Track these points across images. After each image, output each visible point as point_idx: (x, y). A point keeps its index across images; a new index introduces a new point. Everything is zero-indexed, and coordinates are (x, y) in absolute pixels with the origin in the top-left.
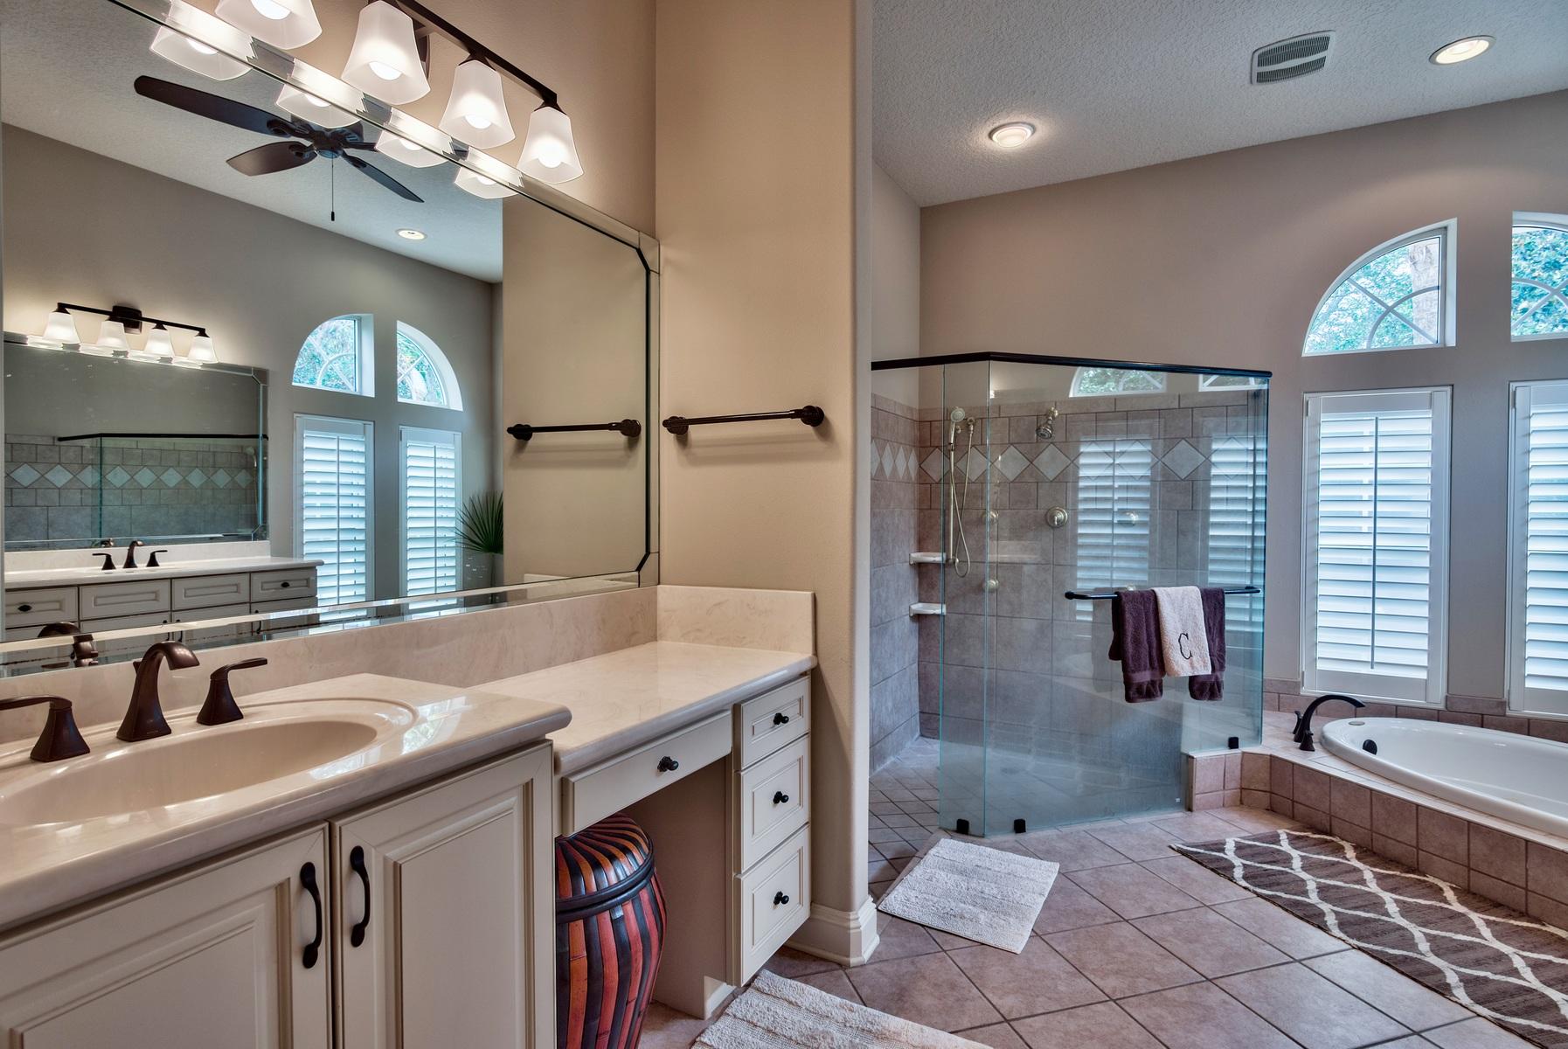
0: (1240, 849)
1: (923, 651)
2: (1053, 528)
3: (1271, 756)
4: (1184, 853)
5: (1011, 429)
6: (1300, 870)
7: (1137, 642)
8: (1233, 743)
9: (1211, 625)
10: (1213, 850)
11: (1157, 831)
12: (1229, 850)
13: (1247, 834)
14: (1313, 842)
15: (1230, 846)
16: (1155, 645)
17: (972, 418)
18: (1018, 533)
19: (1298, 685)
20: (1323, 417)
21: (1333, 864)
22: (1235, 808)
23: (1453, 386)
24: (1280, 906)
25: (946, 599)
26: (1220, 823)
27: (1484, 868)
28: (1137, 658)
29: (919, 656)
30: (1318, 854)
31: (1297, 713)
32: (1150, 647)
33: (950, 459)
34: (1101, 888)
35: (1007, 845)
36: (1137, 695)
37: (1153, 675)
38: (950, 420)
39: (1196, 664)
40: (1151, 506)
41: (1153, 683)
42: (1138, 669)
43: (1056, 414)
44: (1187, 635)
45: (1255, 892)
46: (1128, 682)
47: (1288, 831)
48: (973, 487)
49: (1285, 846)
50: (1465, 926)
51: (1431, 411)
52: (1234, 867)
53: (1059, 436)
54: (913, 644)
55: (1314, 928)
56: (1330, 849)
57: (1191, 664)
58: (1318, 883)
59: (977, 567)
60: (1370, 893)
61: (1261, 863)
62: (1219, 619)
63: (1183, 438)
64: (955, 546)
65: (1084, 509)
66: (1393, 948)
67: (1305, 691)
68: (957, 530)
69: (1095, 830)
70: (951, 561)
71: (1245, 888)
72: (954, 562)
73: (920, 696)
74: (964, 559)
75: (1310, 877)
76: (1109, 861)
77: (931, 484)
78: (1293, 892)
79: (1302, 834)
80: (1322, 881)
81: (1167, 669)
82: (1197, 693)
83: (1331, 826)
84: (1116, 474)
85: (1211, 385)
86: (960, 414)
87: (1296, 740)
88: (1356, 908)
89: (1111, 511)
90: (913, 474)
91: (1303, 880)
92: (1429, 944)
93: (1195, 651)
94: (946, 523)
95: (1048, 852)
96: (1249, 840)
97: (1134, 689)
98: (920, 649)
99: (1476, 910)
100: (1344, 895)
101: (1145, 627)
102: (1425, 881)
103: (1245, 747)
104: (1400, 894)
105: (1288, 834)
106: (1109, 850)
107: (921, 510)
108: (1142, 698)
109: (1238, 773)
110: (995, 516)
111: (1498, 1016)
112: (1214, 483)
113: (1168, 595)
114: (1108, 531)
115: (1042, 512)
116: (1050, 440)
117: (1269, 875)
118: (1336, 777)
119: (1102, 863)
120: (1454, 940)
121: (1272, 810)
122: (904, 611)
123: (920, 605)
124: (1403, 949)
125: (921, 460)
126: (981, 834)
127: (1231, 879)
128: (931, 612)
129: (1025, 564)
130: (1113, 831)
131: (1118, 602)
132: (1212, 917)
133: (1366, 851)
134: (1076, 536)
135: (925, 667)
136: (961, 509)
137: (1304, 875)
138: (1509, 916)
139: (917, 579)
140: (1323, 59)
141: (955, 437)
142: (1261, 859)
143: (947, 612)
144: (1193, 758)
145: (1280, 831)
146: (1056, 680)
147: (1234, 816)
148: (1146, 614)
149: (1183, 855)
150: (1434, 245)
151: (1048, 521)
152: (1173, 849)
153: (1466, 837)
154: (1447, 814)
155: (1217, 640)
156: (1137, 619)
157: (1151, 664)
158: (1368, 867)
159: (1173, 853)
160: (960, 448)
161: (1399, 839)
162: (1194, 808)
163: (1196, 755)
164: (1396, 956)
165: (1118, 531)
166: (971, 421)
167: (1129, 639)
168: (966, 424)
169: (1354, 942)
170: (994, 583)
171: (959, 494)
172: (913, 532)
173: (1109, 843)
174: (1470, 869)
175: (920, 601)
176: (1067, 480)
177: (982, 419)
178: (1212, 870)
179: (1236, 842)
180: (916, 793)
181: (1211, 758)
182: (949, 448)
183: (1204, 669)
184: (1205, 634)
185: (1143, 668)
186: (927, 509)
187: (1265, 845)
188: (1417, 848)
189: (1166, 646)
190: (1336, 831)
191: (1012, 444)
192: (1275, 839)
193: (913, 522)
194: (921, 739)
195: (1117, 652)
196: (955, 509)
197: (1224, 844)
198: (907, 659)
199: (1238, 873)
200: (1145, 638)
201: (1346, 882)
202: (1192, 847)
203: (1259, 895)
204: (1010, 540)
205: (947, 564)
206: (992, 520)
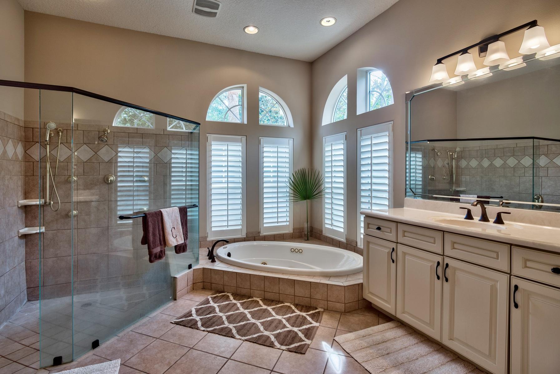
0: (197, 311)
1: (28, 254)
2: (108, 184)
3: (203, 268)
4: (177, 323)
5: (84, 136)
6: (219, 312)
7: (154, 234)
8: (190, 267)
9: (183, 222)
10: (188, 317)
11: (164, 316)
12: (194, 314)
13: (198, 303)
14: (220, 297)
15: (194, 312)
16: (162, 235)
17: (61, 129)
18: (88, 186)
19: (206, 237)
20: (213, 143)
21: (228, 305)
22: (191, 292)
23: (246, 136)
24: (217, 334)
25: (45, 223)
26: (188, 302)
27: (268, 290)
28: (154, 242)
29: (26, 257)
30: (223, 302)
31: (208, 248)
32: (160, 236)
33: (46, 149)
34: (144, 363)
35: (89, 360)
36: (154, 259)
37: (161, 248)
38: (46, 128)
39: (178, 239)
40: (149, 174)
41: (161, 251)
42: (155, 247)
43: (109, 132)
44: (174, 228)
45: (207, 331)
46: (150, 254)
47: (211, 296)
48: (62, 164)
49: (212, 304)
50: (268, 314)
51: (241, 143)
52: (197, 322)
53: (110, 142)
54: (22, 251)
55: (229, 338)
56: (225, 298)
57: (177, 240)
58: (226, 316)
59: (65, 205)
60: (241, 312)
61: (206, 315)
62: (185, 219)
63: (166, 147)
64: (50, 195)
65: (121, 175)
66: (254, 334)
67: (209, 239)
68: (51, 187)
69: (136, 328)
70: (47, 203)
71: (203, 331)
72: (50, 204)
73: (27, 279)
74: (56, 201)
75: (223, 314)
76: (146, 344)
77: (33, 162)
78: (219, 324)
79: (216, 295)
80: (227, 314)
81: (167, 244)
82: (178, 251)
83: (224, 289)
84: (135, 160)
85: (171, 128)
86: (53, 125)
87: (209, 259)
88: (239, 322)
89: (133, 176)
90: (20, 156)
91: (221, 317)
92: (262, 326)
93: (178, 234)
94: (44, 184)
95: (113, 353)
96: (199, 306)
97: (153, 256)
98: (26, 253)
99: (269, 305)
100: (235, 317)
101: (157, 228)
102: (254, 300)
103: (194, 267)
104: (249, 309)
105: (211, 297)
106: (145, 337)
107: (26, 176)
108: (158, 259)
109: (192, 278)
110: (75, 179)
111: (288, 347)
112: (173, 165)
113: (167, 212)
114: (132, 184)
115: (101, 177)
116: (106, 143)
117: (210, 320)
118: (225, 271)
119: (142, 347)
120: (268, 321)
121: (204, 288)
122: (14, 234)
123: (27, 229)
124: (257, 333)
125: (26, 149)
126: (70, 360)
127: (198, 329)
128: (35, 232)
129: (93, 201)
130: (144, 325)
131: (145, 218)
132: (195, 353)
133: (235, 295)
134: (117, 187)
135: (31, 263)
136: (54, 176)
137: (221, 314)
138: (276, 304)
139: (24, 215)
140: (216, 13)
141: (50, 138)
142: (206, 313)
143: (45, 230)
144: (176, 278)
145: (209, 297)
146: (110, 253)
147: (191, 296)
148: (158, 221)
149: (177, 324)
150: (239, 92)
151: (106, 181)
152: (172, 323)
153: (263, 281)
154: (258, 275)
155: (185, 228)
156: (154, 225)
157: (160, 244)
158: (238, 301)
159: (173, 326)
160: (53, 144)
161: (245, 288)
162: (177, 299)
163: (177, 276)
164: (256, 338)
165: (135, 184)
166: (60, 130)
167: (151, 234)
168: (57, 131)
169: (244, 338)
170: (75, 212)
171: (53, 167)
172: (20, 188)
173: (144, 333)
174: (265, 291)
175: (26, 227)
176: (112, 162)
177: (67, 130)
178: (190, 327)
179: (195, 309)
180: (23, 342)
181: (183, 276)
182: (46, 143)
183: (181, 241)
184: (181, 226)
185: (157, 245)
186: (31, 176)
187: (205, 306)
188: (250, 289)
189: (166, 234)
190: (226, 290)
191: (85, 144)
192: (207, 302)
193: (20, 183)
194: (29, 303)
195: (145, 241)
196: (50, 175)
197: (191, 312)
198: (16, 261)
199: (199, 324)
200: (158, 232)
201: (234, 311)
202: (180, 319)
203: (209, 332)
204: (84, 190)
205: (45, 205)
206: (74, 181)
